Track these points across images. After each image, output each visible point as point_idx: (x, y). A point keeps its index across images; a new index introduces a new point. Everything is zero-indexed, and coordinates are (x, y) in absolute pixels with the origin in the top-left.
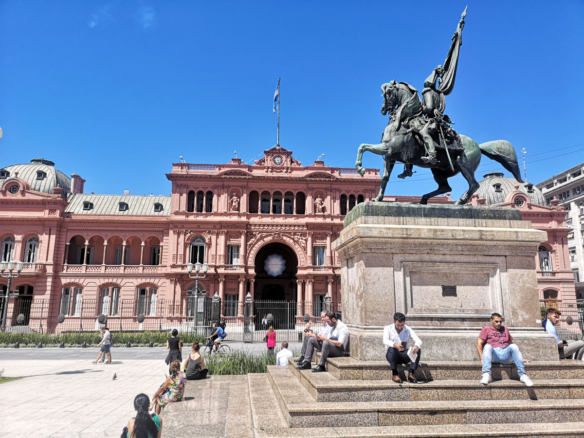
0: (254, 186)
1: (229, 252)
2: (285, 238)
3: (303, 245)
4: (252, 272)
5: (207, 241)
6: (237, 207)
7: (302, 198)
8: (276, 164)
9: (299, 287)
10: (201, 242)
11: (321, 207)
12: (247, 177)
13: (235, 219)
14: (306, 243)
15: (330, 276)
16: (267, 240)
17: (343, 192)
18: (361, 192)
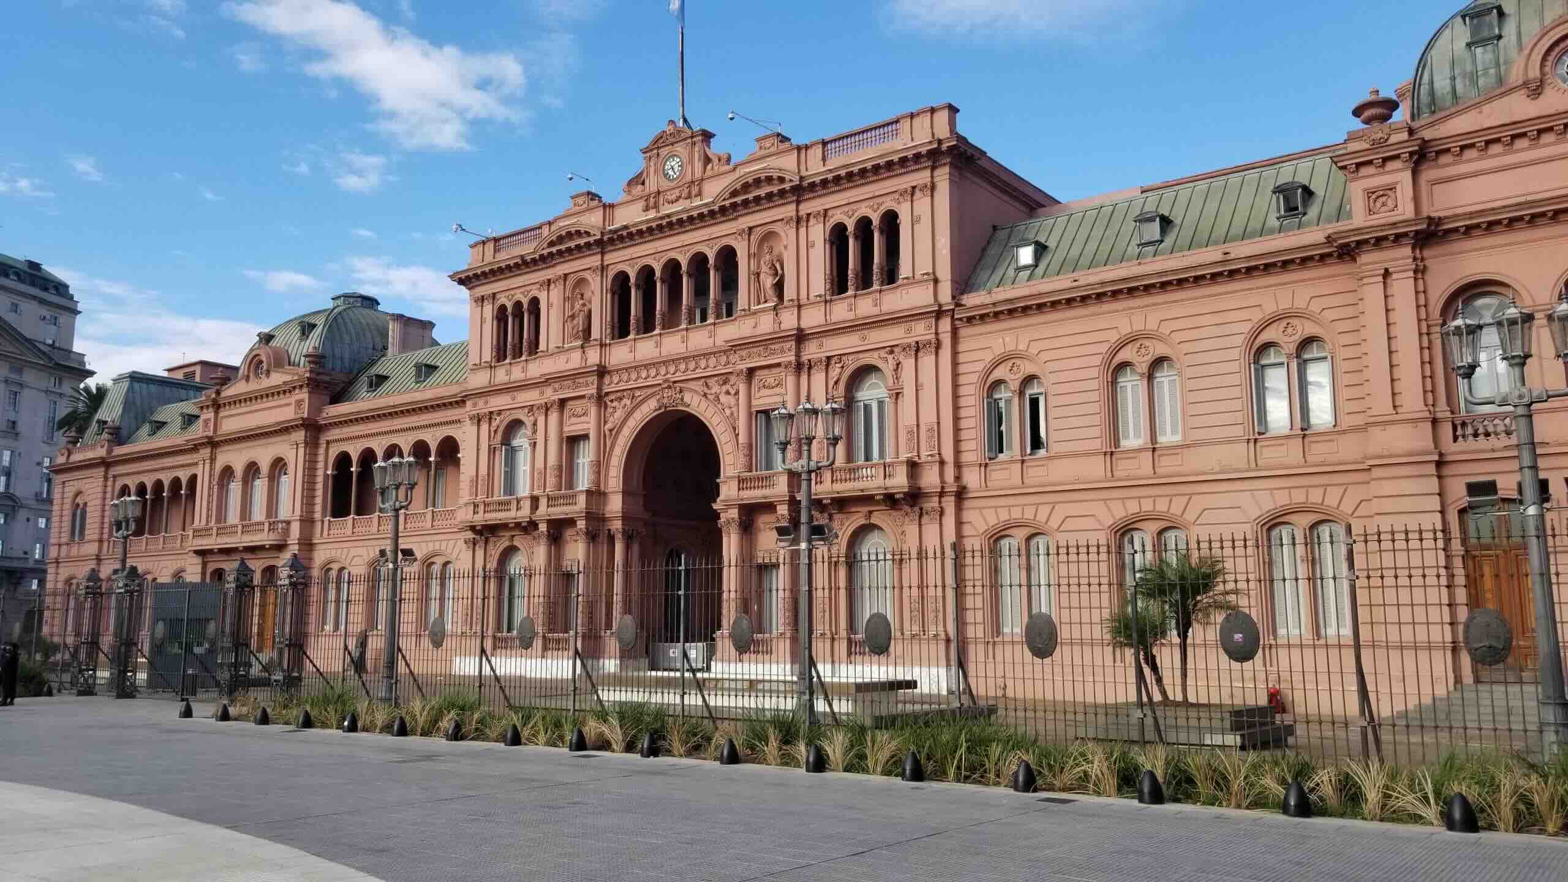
0: (619, 259)
1: (574, 456)
2: (687, 398)
3: (730, 412)
4: (615, 505)
5: (530, 434)
6: (580, 329)
7: (727, 261)
8: (669, 179)
11: (770, 283)
12: (592, 239)
13: (575, 361)
14: (736, 405)
15: (781, 502)
16: (648, 410)
17: (837, 217)
18: (889, 204)
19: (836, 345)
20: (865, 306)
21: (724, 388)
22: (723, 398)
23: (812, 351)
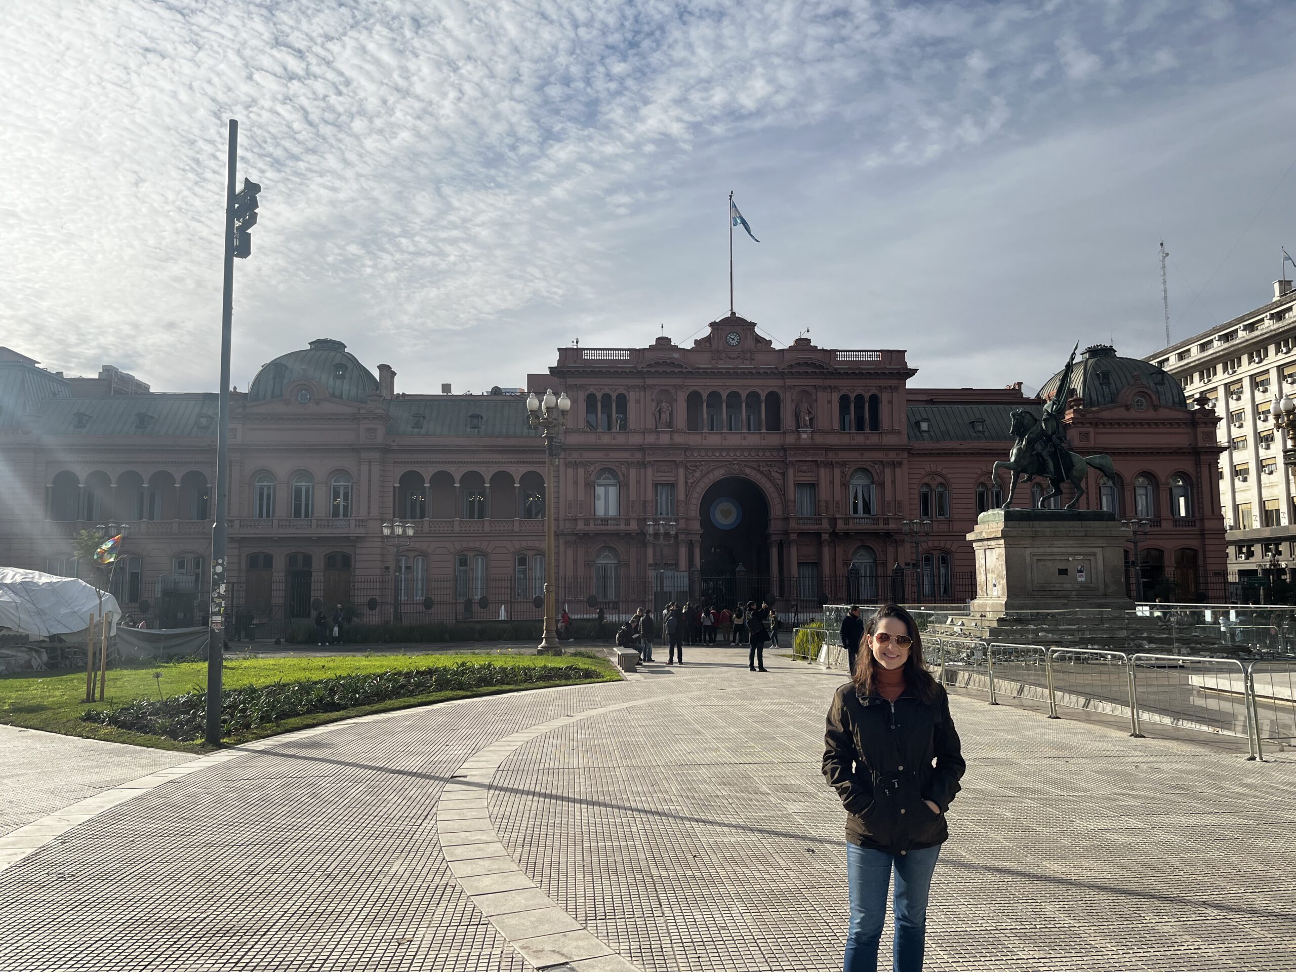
0: (695, 384)
1: (657, 495)
2: (748, 471)
3: (779, 482)
4: (696, 526)
5: (621, 478)
6: (668, 420)
7: (774, 400)
8: (730, 345)
9: (774, 552)
10: (610, 479)
11: (807, 418)
12: (684, 370)
13: (665, 439)
14: (784, 479)
15: (826, 533)
16: (718, 474)
17: (844, 391)
18: (874, 391)
19: (843, 456)
20: (860, 439)
21: (775, 469)
22: (774, 474)
23: (831, 456)
